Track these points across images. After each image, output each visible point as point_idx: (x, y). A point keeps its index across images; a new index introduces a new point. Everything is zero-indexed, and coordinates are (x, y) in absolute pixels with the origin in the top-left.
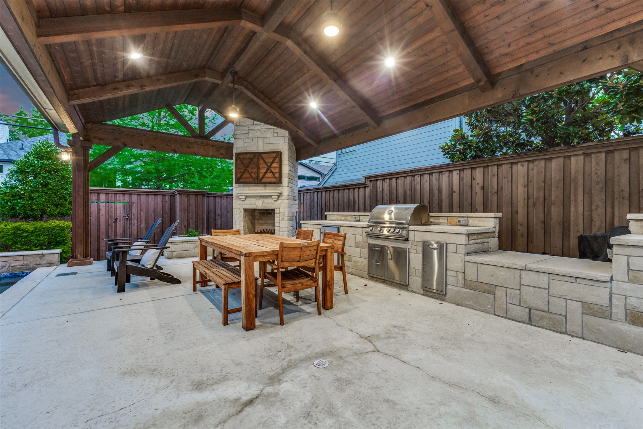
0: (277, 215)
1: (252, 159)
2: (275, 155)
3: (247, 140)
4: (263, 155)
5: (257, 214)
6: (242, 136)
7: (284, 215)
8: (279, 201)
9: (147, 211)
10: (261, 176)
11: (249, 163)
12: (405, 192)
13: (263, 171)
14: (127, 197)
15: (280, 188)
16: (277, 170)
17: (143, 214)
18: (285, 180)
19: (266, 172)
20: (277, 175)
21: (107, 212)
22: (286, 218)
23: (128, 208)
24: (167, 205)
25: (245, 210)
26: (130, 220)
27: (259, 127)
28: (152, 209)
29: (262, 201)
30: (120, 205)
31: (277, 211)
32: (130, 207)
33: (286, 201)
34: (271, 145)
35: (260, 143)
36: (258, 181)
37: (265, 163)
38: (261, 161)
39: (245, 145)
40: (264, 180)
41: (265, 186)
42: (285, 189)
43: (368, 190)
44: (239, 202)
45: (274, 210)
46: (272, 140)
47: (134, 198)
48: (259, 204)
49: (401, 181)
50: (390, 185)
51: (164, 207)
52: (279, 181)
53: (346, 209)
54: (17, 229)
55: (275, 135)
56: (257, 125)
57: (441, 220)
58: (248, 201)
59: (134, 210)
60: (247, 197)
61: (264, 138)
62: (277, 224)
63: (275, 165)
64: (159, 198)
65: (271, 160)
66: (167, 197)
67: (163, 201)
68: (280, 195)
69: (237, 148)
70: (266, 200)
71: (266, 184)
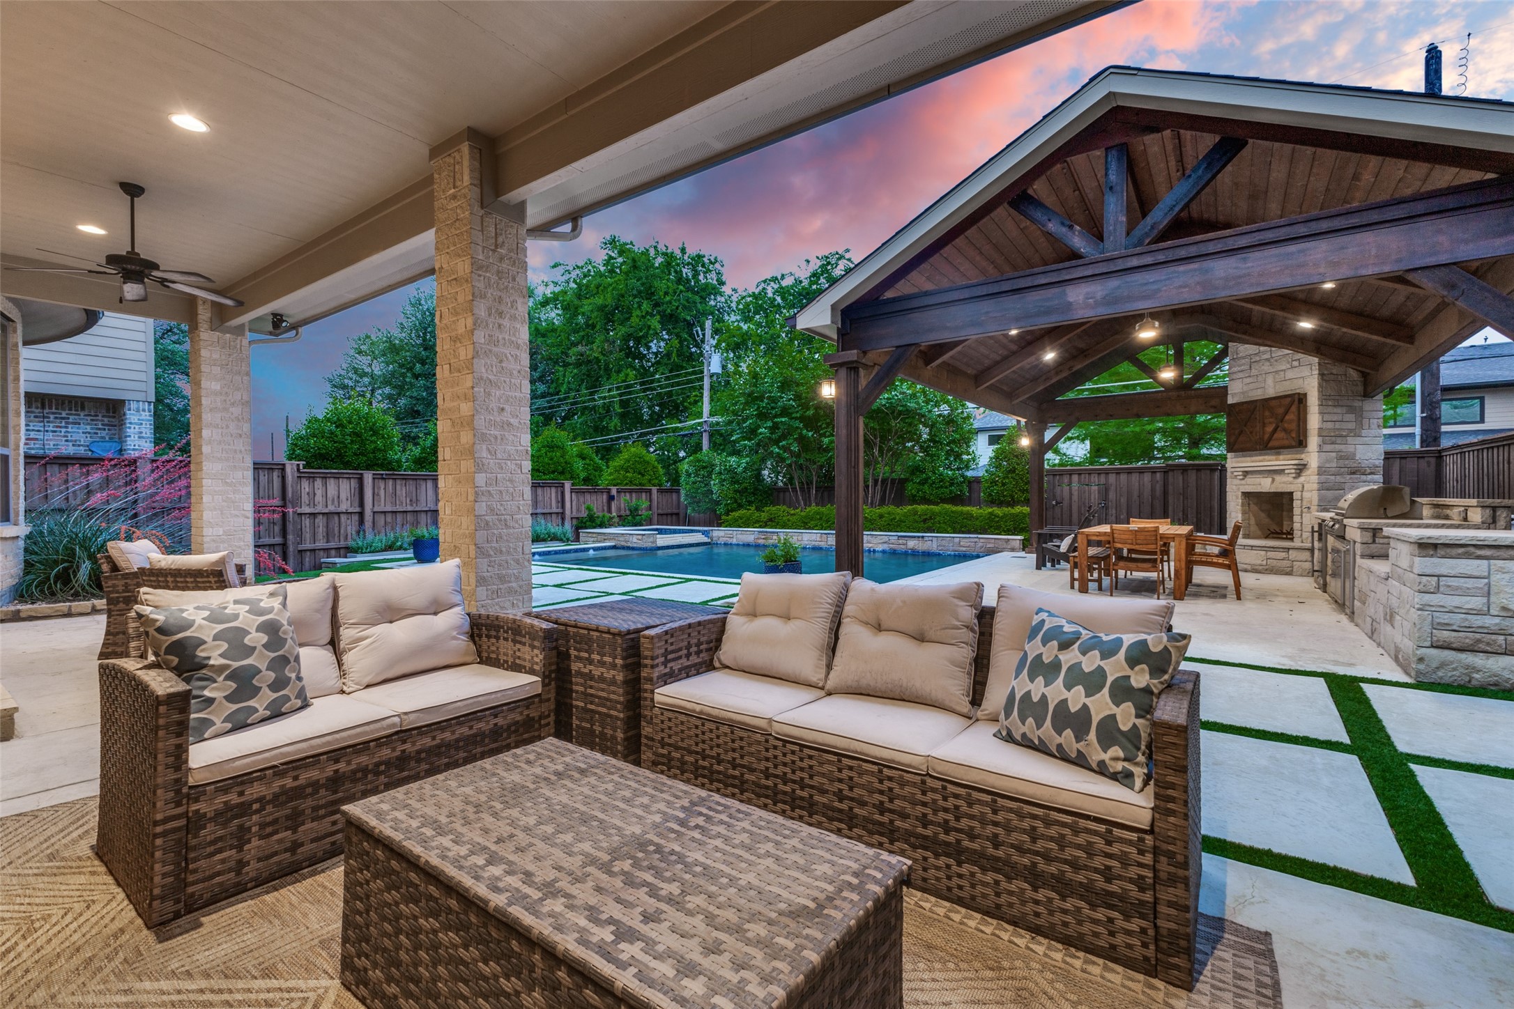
0: (1296, 504)
1: (1254, 412)
2: (1289, 400)
3: (1248, 380)
4: (1272, 403)
6: (1241, 375)
7: (1311, 502)
8: (1302, 479)
9: (1129, 494)
10: (1266, 436)
11: (1248, 419)
13: (1269, 429)
14: (1103, 476)
15: (1303, 456)
16: (1293, 426)
17: (1123, 500)
18: (1313, 441)
19: (1275, 431)
20: (1299, 434)
21: (1080, 497)
22: (1314, 509)
23: (1105, 491)
25: (1243, 493)
26: (1107, 508)
27: (1267, 356)
28: (1136, 494)
29: (1270, 480)
30: (1095, 488)
31: (1296, 496)
32: (1107, 490)
33: (1315, 478)
34: (1288, 383)
35: (1270, 380)
36: (1265, 446)
37: (1273, 415)
38: (1267, 413)
39: (1245, 388)
40: (1274, 444)
41: (1279, 454)
42: (1312, 456)
44: (1236, 482)
45: (1291, 494)
46: (1290, 374)
47: (1112, 478)
48: (1265, 485)
51: (1153, 490)
52: (1301, 443)
54: (991, 513)
55: (1296, 363)
56: (1265, 353)
58: (1249, 480)
59: (1112, 495)
60: (1246, 474)
61: (1277, 372)
62: (1296, 518)
63: (1290, 416)
64: (1147, 477)
65: (1282, 410)
66: (1158, 475)
67: (1153, 482)
68: (1301, 469)
69: (1233, 395)
70: (1278, 478)
71: (1278, 449)
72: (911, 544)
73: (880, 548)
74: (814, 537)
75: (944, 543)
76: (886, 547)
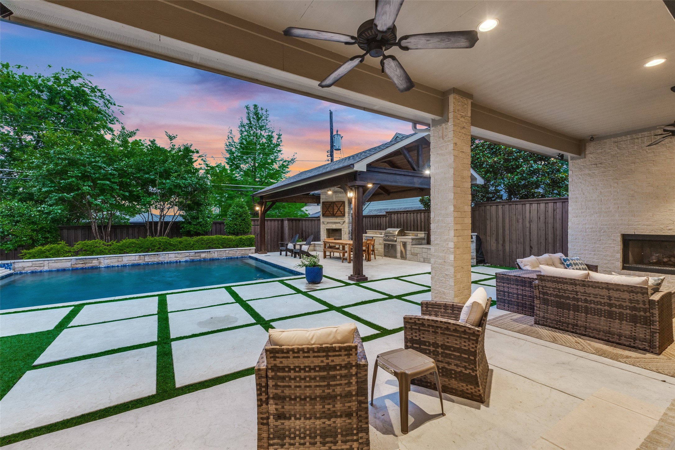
0: (342, 232)
1: (330, 205)
2: (342, 203)
4: (336, 203)
5: (330, 231)
6: (325, 193)
7: (346, 231)
8: (344, 225)
10: (335, 213)
11: (329, 207)
12: (404, 221)
15: (344, 219)
16: (343, 210)
18: (347, 215)
19: (337, 211)
20: (343, 213)
22: (347, 233)
24: (280, 226)
25: (327, 229)
29: (335, 225)
31: (343, 230)
33: (347, 225)
34: (339, 198)
35: (334, 196)
36: (333, 215)
37: (337, 207)
38: (335, 206)
39: (327, 197)
40: (336, 215)
42: (346, 219)
43: (387, 218)
44: (324, 225)
45: (341, 229)
46: (340, 195)
48: (334, 227)
49: (402, 215)
50: (397, 217)
52: (344, 215)
53: (377, 228)
54: (241, 238)
55: (342, 193)
57: (410, 234)
58: (328, 225)
60: (327, 223)
61: (336, 194)
62: (342, 236)
63: (341, 208)
65: (340, 205)
66: (280, 222)
68: (344, 222)
69: (323, 199)
70: (337, 225)
71: (337, 217)
72: (203, 255)
73: (184, 260)
74: (133, 258)
75: (221, 253)
76: (187, 259)
